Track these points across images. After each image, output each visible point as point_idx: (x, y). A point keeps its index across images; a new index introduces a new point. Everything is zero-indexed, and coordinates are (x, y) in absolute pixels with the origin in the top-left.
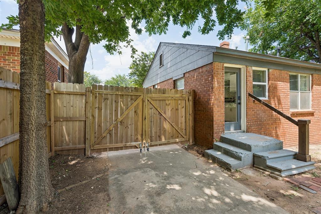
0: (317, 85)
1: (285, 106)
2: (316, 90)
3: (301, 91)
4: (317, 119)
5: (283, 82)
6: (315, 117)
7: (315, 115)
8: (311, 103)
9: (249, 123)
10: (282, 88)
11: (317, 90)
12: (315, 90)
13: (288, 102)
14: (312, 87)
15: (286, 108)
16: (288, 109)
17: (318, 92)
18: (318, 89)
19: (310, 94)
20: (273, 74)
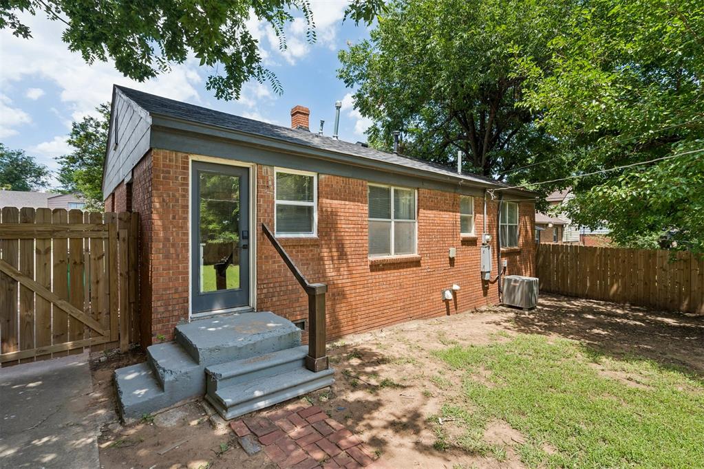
0: (427, 209)
1: (358, 249)
2: (425, 218)
3: (397, 220)
4: (425, 271)
5: (354, 201)
6: (423, 268)
7: (422, 265)
8: (417, 241)
9: (265, 291)
10: (351, 215)
11: (428, 218)
12: (423, 218)
13: (363, 241)
14: (418, 212)
15: (360, 253)
16: (364, 256)
17: (428, 221)
18: (429, 215)
19: (414, 225)
20: (327, 185)
